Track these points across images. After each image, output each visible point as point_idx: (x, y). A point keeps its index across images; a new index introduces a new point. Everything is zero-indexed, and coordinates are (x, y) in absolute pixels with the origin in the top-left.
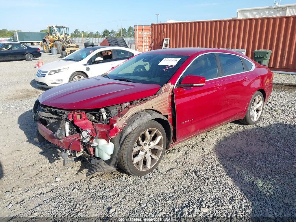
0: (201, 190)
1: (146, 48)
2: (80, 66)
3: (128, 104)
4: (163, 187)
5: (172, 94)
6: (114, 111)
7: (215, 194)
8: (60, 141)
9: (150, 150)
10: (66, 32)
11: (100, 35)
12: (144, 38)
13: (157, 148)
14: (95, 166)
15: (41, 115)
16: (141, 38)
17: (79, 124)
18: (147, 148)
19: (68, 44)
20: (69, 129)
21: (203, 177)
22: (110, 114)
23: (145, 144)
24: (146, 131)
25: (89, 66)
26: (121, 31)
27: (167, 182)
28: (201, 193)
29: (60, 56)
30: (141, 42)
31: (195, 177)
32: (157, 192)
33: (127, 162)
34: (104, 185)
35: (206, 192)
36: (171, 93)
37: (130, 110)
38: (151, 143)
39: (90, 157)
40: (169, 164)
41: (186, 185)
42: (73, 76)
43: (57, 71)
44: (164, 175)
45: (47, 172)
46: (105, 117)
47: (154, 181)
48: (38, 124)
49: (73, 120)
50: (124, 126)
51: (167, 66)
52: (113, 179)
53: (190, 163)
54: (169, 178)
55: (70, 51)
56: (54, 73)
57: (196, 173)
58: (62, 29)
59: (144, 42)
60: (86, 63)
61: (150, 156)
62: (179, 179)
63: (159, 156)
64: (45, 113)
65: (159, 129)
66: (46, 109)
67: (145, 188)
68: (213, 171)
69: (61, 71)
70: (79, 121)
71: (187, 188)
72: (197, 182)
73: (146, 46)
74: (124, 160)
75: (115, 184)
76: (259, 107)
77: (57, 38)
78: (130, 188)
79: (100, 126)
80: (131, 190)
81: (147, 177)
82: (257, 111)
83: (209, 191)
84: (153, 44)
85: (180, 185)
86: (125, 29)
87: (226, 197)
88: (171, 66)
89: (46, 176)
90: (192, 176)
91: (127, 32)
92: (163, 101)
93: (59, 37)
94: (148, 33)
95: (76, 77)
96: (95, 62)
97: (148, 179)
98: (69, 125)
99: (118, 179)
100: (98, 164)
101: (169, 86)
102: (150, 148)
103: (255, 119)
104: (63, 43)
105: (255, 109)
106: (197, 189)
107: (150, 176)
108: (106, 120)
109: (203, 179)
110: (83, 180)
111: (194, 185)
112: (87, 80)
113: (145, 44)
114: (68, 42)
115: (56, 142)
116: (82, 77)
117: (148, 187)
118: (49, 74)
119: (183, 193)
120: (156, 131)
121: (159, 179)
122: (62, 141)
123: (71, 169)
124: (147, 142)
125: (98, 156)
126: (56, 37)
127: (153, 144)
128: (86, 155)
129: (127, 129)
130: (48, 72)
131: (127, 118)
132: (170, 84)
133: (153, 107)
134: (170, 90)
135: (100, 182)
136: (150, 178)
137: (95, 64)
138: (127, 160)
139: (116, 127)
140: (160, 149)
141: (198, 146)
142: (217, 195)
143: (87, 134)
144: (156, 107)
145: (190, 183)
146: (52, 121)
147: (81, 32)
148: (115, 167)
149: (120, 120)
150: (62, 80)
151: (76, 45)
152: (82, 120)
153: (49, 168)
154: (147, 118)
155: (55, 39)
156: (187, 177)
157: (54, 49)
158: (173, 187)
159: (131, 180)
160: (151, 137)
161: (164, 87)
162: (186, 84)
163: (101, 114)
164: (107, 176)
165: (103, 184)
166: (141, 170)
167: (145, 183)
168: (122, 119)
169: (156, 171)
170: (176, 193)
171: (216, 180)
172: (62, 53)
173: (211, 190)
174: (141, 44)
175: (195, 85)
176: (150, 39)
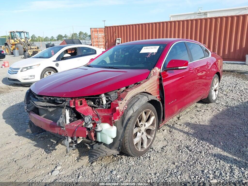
0: (200, 163)
1: (101, 47)
2: (50, 62)
3: (124, 88)
4: (165, 164)
5: (160, 77)
6: (113, 95)
7: (214, 166)
8: (62, 128)
9: (145, 130)
10: (26, 36)
11: (55, 39)
12: (99, 38)
13: (151, 128)
14: (96, 152)
15: (38, 105)
16: (96, 39)
17: (81, 111)
18: (143, 129)
19: (29, 47)
20: (70, 117)
21: (195, 151)
22: (110, 98)
23: (142, 125)
24: (142, 113)
25: (58, 62)
26: (73, 35)
27: (166, 159)
28: (201, 166)
29: (22, 57)
30: (96, 42)
31: (189, 152)
32: (161, 169)
33: (129, 144)
34: (107, 169)
35: (205, 164)
36: (158, 77)
37: (129, 93)
38: (146, 123)
39: (91, 142)
40: (160, 142)
41: (184, 160)
42: (44, 72)
43: (29, 68)
44: (160, 153)
45: (45, 162)
46: (105, 102)
47: (154, 160)
48: (32, 114)
49: (75, 106)
50: (125, 108)
51: (149, 53)
52: (114, 161)
53: (178, 140)
54: (166, 155)
55: (32, 52)
56: (26, 69)
57: (187, 148)
58: (22, 34)
59: (99, 42)
60: (55, 60)
61: (146, 137)
62: (175, 155)
63: (153, 136)
64: (41, 103)
65: (152, 111)
66: (43, 98)
67: (149, 167)
68: (201, 144)
69: (33, 67)
70: (80, 107)
71: (186, 163)
72: (193, 156)
73: (101, 45)
74: (126, 142)
75: (118, 166)
76: (217, 87)
77: (19, 41)
78: (134, 168)
79: (101, 111)
80: (136, 170)
81: (146, 157)
82: (215, 90)
83: (208, 163)
84: (107, 44)
85: (179, 161)
86: (76, 34)
87: (225, 167)
88: (153, 53)
89: (45, 166)
90: (186, 151)
91: (78, 36)
92: (153, 84)
93: (20, 41)
94: (102, 34)
95: (47, 73)
96: (63, 59)
97: (148, 158)
98: (69, 112)
99: (119, 161)
100: (99, 148)
101: (157, 70)
102: (145, 129)
103: (214, 98)
104: (24, 46)
105: (214, 89)
106: (197, 163)
107: (149, 155)
108: (106, 105)
109: (196, 152)
110: (84, 165)
111: (191, 159)
112: (57, 75)
113: (101, 44)
114: (29, 45)
115: (57, 131)
116: (52, 72)
117: (151, 166)
118: (21, 71)
119: (185, 167)
120: (150, 112)
121: (158, 157)
122: (64, 129)
123: (68, 156)
124: (143, 123)
125: (100, 141)
126: (16, 40)
127: (148, 125)
128: (86, 141)
129: (129, 112)
130: (20, 69)
131: (126, 101)
132: (157, 68)
133: (145, 90)
134: (158, 74)
135: (103, 166)
136: (150, 157)
137: (63, 60)
138: (129, 141)
139: (118, 110)
140: (153, 129)
141: (177, 124)
142: (216, 166)
143: (89, 119)
144: (148, 90)
145: (187, 158)
146: (51, 110)
147: (37, 37)
148: (118, 150)
149: (121, 103)
150: (34, 76)
151: (36, 47)
152: (83, 106)
153: (46, 158)
154: (145, 99)
155: (16, 43)
156: (182, 152)
157: (16, 51)
158: (174, 164)
159: (132, 161)
160: (146, 118)
161: (152, 72)
162: (172, 67)
163: (101, 99)
164: (107, 160)
165: (106, 167)
166: (140, 150)
167: (146, 162)
168: (123, 103)
169: (151, 150)
170: (179, 168)
171: (208, 152)
172: (24, 54)
173: (209, 162)
174: (97, 43)
175: (179, 68)
176: (104, 39)
